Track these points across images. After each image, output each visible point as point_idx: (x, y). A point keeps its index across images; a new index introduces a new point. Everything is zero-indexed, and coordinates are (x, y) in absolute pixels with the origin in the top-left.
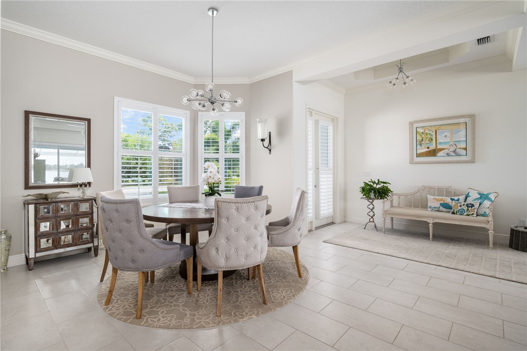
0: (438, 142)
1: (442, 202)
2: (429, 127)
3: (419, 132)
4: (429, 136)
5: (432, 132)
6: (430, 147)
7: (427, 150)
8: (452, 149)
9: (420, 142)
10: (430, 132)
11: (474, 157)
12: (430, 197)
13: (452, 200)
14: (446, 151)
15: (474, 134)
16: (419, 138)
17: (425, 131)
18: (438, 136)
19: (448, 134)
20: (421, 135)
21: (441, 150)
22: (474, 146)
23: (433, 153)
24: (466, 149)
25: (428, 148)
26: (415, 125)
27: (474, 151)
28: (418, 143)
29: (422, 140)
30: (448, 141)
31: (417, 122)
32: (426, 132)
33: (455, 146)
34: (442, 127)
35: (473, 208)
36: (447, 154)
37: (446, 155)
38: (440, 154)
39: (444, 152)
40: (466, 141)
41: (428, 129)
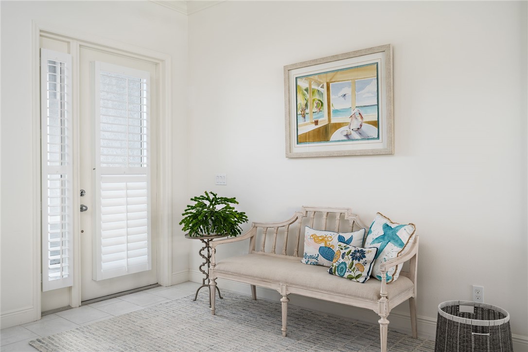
0: (332, 108)
1: (323, 245)
2: (316, 77)
3: (301, 89)
4: (317, 97)
5: (322, 87)
6: (319, 120)
7: (314, 127)
8: (355, 125)
9: (303, 110)
10: (319, 88)
11: (391, 142)
12: (309, 232)
13: (341, 239)
14: (344, 130)
15: (391, 88)
16: (302, 102)
17: (310, 85)
18: (332, 97)
19: (347, 90)
20: (304, 95)
21: (338, 126)
22: (392, 115)
23: (323, 134)
24: (376, 124)
25: (316, 123)
26: (295, 73)
27: (391, 129)
28: (299, 112)
29: (306, 105)
30: (348, 107)
31: (296, 66)
32: (313, 87)
33: (359, 118)
34: (339, 76)
35: (362, 261)
36: (347, 136)
37: (345, 138)
38: (337, 135)
39: (342, 132)
40: (378, 105)
41: (316, 81)
